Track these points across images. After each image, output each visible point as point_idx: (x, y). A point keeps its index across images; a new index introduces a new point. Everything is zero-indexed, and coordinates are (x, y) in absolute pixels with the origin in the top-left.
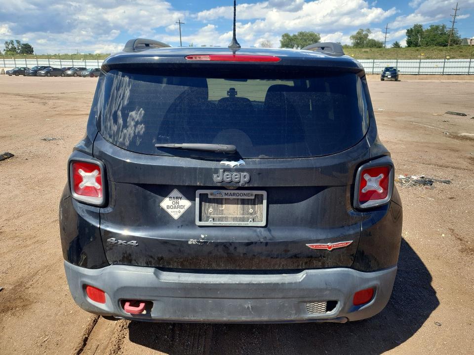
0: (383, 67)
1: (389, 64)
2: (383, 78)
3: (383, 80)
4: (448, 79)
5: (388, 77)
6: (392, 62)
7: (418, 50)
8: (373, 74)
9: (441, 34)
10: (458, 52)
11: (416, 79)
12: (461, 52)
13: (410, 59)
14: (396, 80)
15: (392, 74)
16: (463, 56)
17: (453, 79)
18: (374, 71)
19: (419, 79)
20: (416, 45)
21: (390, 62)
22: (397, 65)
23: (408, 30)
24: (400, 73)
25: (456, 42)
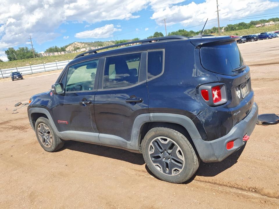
0: (10, 73)
1: (12, 70)
2: (13, 79)
3: (13, 80)
4: (49, 73)
5: (17, 78)
6: (14, 69)
7: (24, 61)
8: (4, 78)
9: (27, 52)
10: (46, 60)
11: (32, 76)
12: (47, 59)
13: (22, 66)
14: (22, 79)
15: (18, 76)
16: (50, 61)
17: (51, 73)
18: (4, 76)
19: (34, 76)
20: (15, 59)
21: (13, 70)
22: (17, 70)
23: (6, 51)
24: (22, 75)
25: (37, 55)
